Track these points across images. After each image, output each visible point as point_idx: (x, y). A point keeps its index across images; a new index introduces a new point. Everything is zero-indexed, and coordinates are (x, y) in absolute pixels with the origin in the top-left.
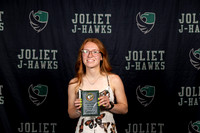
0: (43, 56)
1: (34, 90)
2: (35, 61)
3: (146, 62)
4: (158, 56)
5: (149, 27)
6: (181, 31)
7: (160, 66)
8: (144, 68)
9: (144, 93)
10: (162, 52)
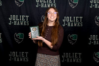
1: (17, 36)
2: (17, 21)
3: (73, 22)
4: (79, 19)
5: (75, 4)
6: (91, 7)
7: (80, 24)
9: (72, 38)
10: (81, 17)
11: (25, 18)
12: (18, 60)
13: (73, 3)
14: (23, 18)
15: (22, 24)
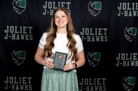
1: (16, 54)
2: (16, 34)
3: (95, 36)
5: (97, 11)
6: (119, 15)
7: (104, 39)
8: (93, 40)
9: (93, 57)
10: (105, 29)
12: (17, 88)
13: (94, 10)
14: (24, 30)
15: (23, 38)
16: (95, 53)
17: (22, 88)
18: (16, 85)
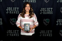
0: (14, 10)
1: (12, 20)
2: (12, 11)
3: (47, 11)
6: (58, 2)
8: (46, 13)
9: (46, 21)
10: (52, 8)
11: (17, 9)
12: (12, 35)
14: (15, 9)
15: (14, 13)
16: (47, 19)
17: (14, 35)
18: (12, 34)
